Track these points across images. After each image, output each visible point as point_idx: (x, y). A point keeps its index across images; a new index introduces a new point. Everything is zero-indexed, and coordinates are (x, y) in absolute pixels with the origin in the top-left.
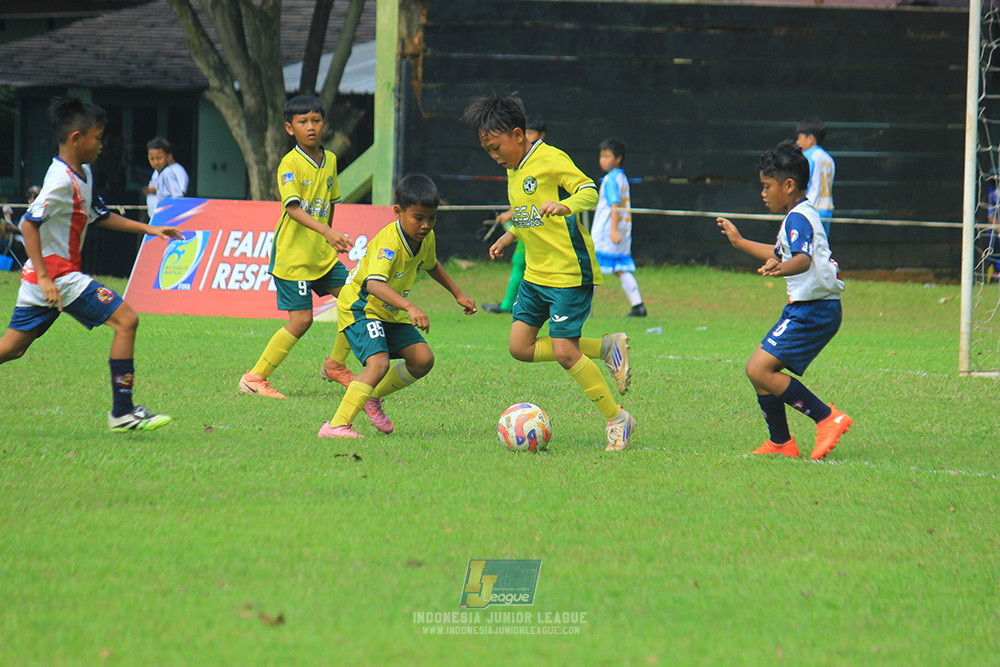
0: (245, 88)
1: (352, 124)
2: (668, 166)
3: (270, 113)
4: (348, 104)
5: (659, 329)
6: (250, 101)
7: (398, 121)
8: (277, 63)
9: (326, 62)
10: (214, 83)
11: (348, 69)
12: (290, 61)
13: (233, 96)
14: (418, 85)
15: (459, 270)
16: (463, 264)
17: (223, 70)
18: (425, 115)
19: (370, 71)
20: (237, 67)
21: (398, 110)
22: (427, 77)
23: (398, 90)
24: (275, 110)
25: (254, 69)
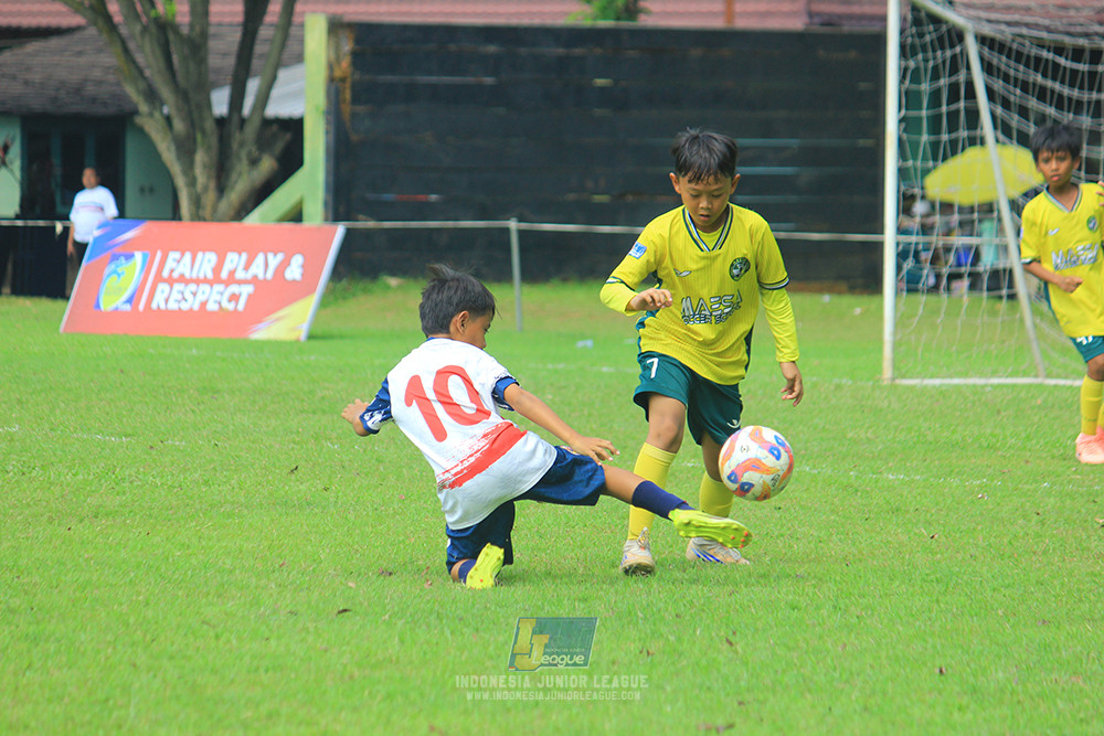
0: (174, 113)
1: (279, 146)
2: (590, 184)
3: (199, 137)
4: (275, 128)
5: (589, 343)
6: (179, 125)
7: (327, 143)
8: (204, 87)
9: (253, 86)
10: (143, 107)
11: (275, 93)
12: (217, 85)
13: (162, 121)
14: (347, 109)
15: (388, 287)
16: (393, 282)
17: (152, 96)
18: (354, 137)
19: (298, 95)
20: (166, 92)
21: (327, 133)
22: (356, 100)
23: (327, 113)
24: (204, 133)
25: (183, 95)
